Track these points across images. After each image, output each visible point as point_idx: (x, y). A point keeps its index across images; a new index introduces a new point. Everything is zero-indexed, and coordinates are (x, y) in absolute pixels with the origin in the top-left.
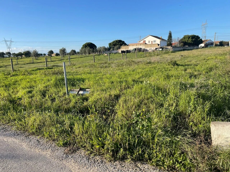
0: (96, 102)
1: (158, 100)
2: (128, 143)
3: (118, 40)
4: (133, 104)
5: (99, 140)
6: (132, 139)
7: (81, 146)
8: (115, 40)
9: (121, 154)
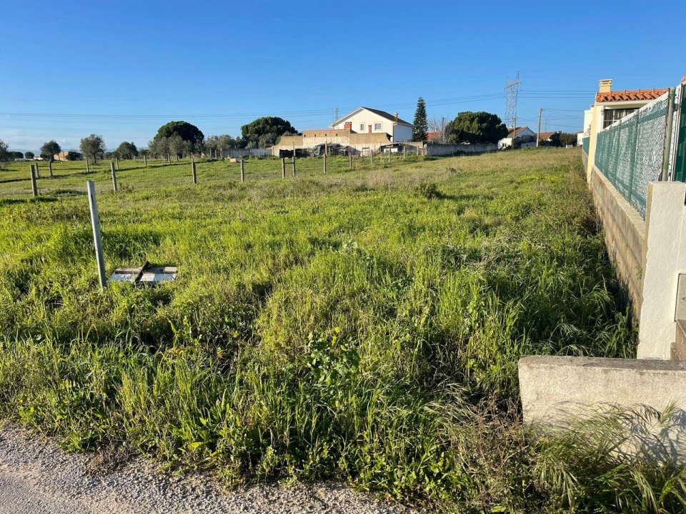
0: (194, 307)
1: (381, 297)
2: (290, 430)
3: (271, 119)
4: (310, 311)
5: (201, 425)
6: (301, 416)
7: (142, 446)
8: (260, 117)
9: (268, 464)
